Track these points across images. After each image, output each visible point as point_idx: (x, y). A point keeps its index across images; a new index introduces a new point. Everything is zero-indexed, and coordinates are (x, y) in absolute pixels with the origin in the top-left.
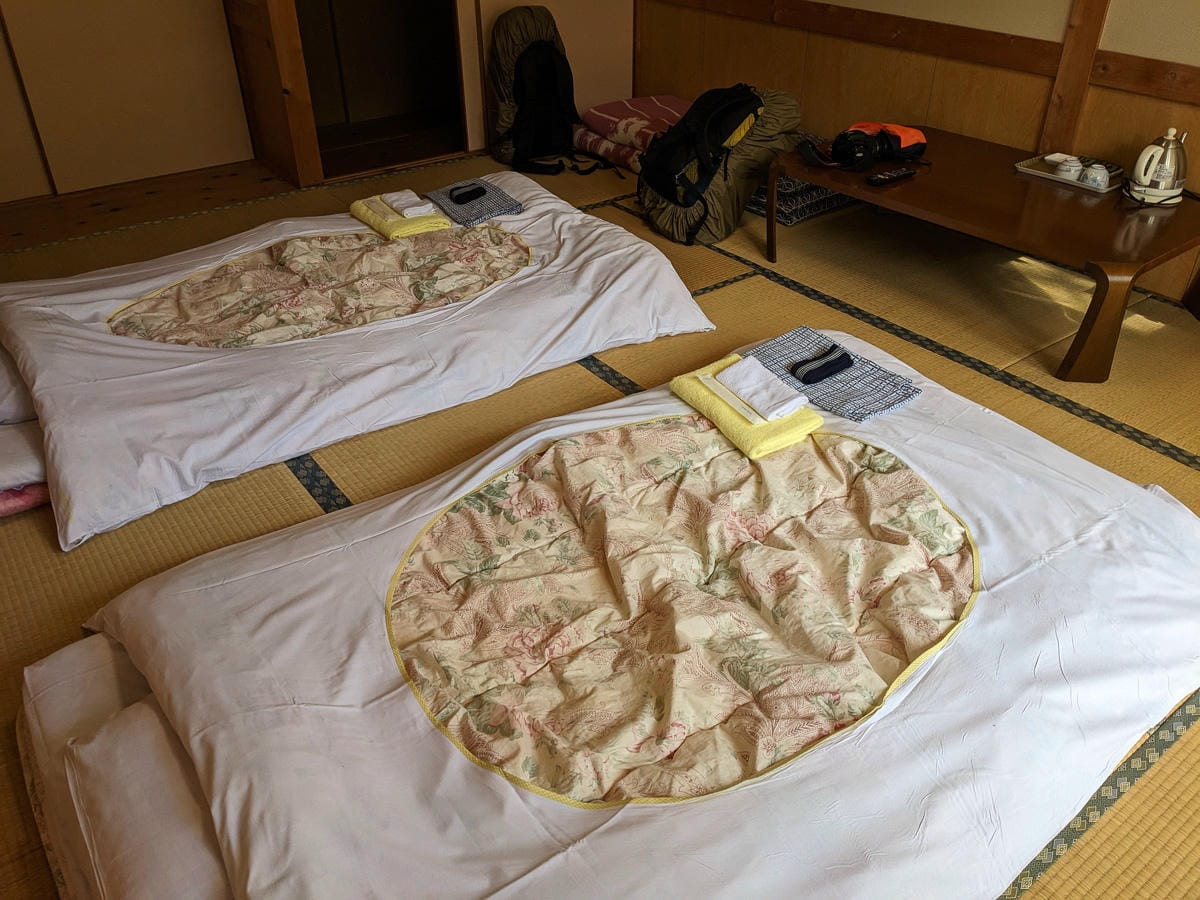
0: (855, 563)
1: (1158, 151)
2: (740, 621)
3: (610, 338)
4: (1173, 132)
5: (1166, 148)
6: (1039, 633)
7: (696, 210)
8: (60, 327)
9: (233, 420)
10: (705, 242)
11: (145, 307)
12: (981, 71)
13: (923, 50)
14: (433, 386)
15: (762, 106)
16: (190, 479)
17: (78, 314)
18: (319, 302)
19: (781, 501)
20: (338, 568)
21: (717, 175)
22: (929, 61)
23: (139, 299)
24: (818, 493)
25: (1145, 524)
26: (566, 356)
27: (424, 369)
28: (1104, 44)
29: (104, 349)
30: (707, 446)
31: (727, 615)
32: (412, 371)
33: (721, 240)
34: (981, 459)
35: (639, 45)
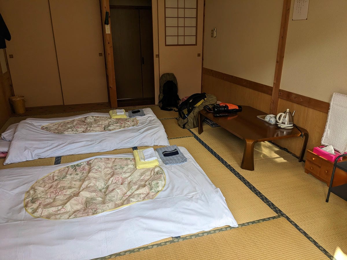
0: (132, 189)
1: (283, 115)
2: (97, 195)
3: (141, 143)
4: (288, 110)
5: (286, 114)
6: (154, 209)
7: (186, 121)
8: (28, 125)
9: (47, 147)
10: (188, 128)
11: (52, 125)
12: (260, 93)
13: (250, 88)
14: (93, 147)
15: (206, 98)
16: (34, 156)
17: (36, 124)
18: (83, 128)
19: (133, 177)
20: (36, 173)
21: (192, 113)
22: (251, 90)
23: (52, 123)
24: (142, 177)
25: (204, 195)
26: (129, 146)
27: (93, 143)
28: (281, 88)
29: (33, 130)
30: (130, 165)
31: (94, 193)
32: (90, 143)
33: (192, 128)
34: (183, 176)
35: (203, 84)
